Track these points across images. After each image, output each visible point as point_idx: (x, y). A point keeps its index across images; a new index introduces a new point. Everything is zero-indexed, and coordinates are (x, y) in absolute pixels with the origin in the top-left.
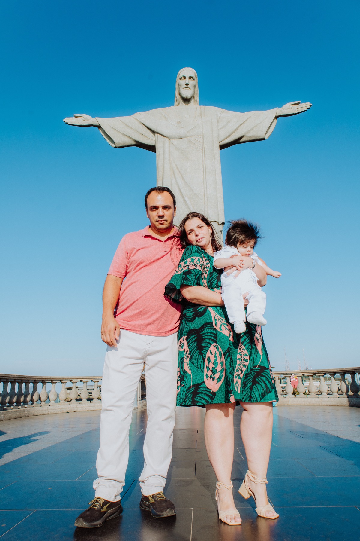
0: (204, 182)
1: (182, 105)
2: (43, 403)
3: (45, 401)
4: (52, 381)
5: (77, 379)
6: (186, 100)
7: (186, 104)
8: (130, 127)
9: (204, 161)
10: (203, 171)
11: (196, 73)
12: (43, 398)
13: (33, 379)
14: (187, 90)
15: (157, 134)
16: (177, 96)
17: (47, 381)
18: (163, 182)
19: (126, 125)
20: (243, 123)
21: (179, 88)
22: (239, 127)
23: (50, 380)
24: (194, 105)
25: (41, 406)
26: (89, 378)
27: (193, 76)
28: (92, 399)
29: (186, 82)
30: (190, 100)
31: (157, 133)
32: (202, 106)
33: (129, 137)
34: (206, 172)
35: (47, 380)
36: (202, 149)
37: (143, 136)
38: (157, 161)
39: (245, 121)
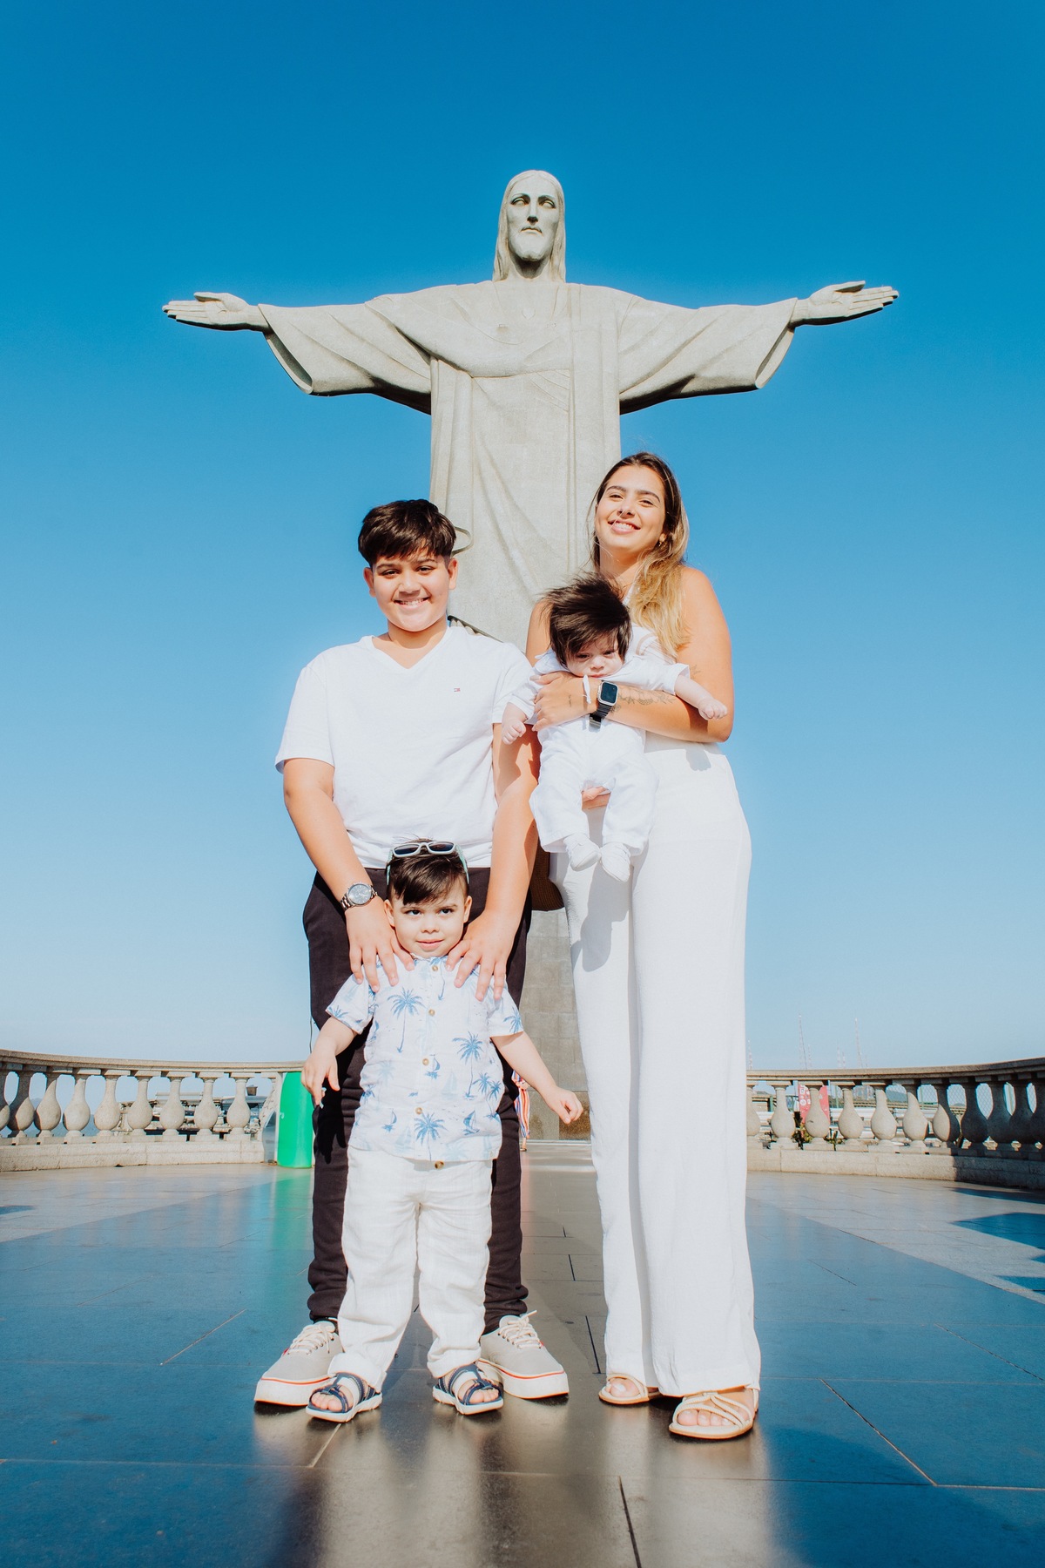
0: (568, 505)
1: (516, 278)
2: (45, 1133)
3: (50, 1130)
4: (75, 1070)
5: (152, 1067)
6: (528, 266)
7: (526, 277)
8: (358, 337)
9: (572, 445)
10: (569, 475)
11: (560, 187)
12: (46, 1119)
13: (18, 1061)
14: (531, 236)
15: (437, 360)
16: (501, 252)
17: (61, 1068)
18: (447, 500)
19: (348, 329)
20: (694, 338)
21: (509, 228)
22: (679, 350)
23: (71, 1065)
24: (549, 280)
25: (38, 1143)
26: (188, 1068)
27: (552, 195)
28: (195, 1132)
29: (529, 213)
30: (539, 266)
31: (438, 358)
32: (573, 284)
33: (354, 365)
34: (575, 477)
35: (61, 1065)
36: (566, 408)
37: (395, 363)
38: (432, 440)
39: (698, 334)
